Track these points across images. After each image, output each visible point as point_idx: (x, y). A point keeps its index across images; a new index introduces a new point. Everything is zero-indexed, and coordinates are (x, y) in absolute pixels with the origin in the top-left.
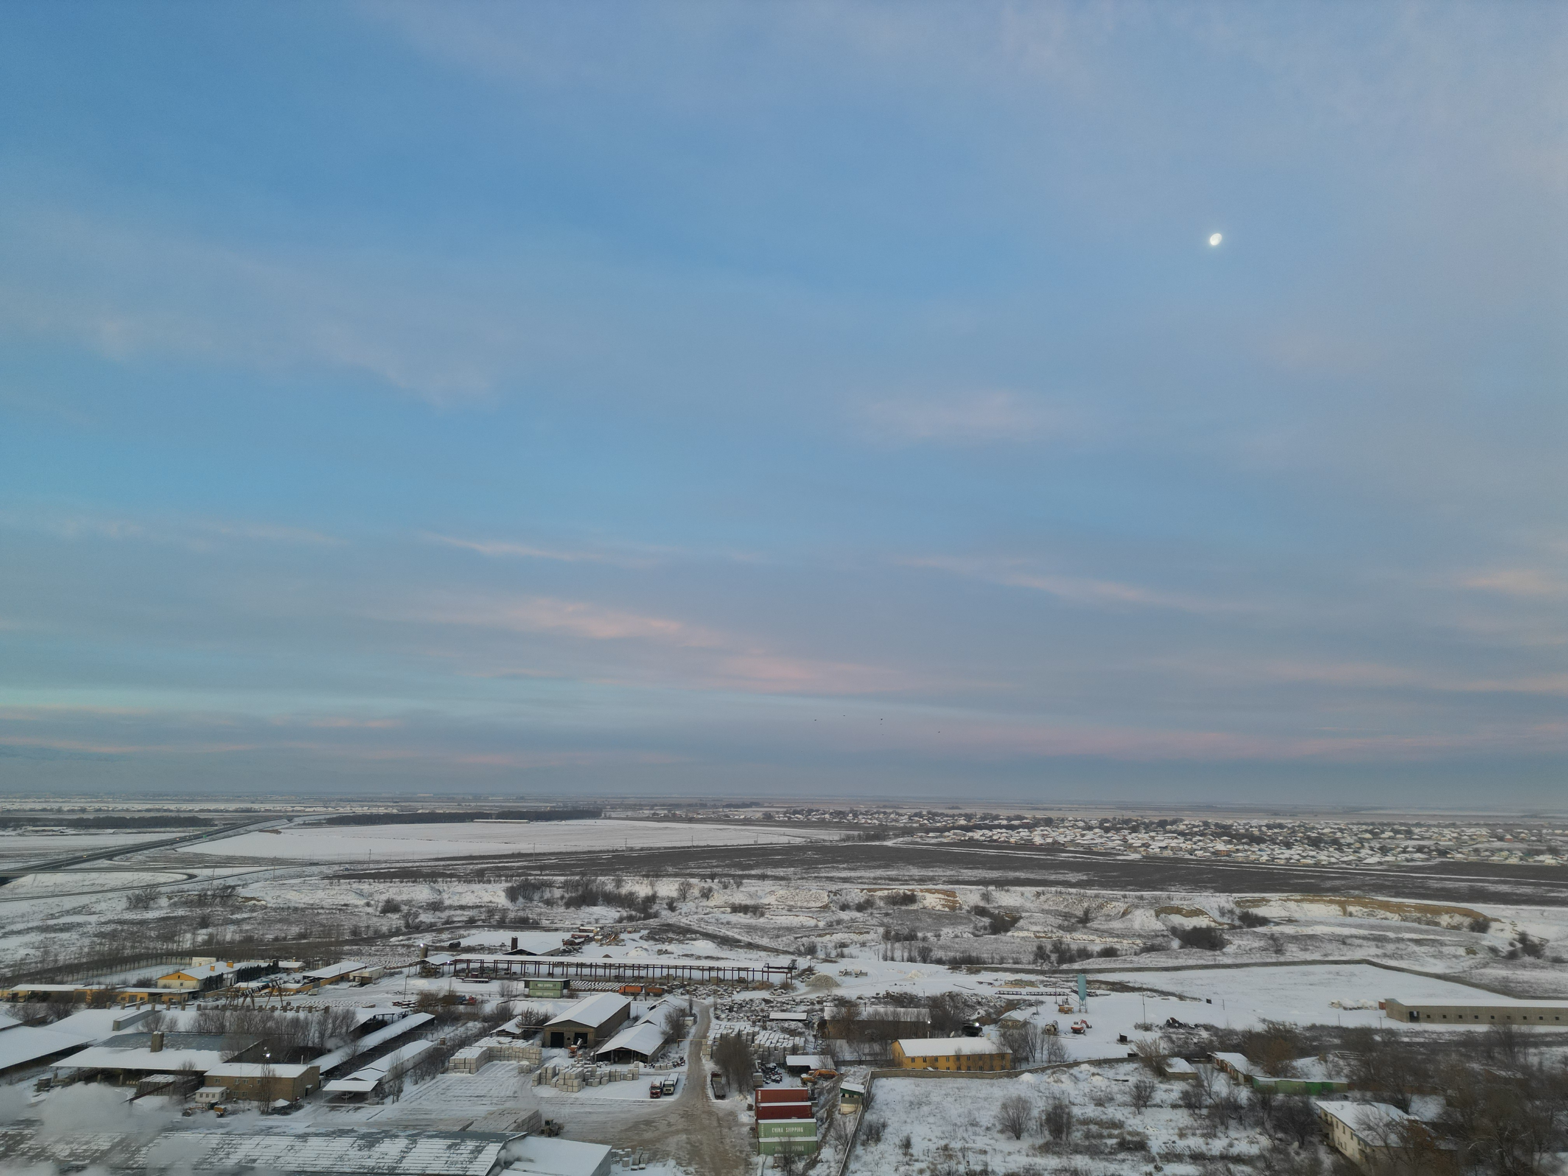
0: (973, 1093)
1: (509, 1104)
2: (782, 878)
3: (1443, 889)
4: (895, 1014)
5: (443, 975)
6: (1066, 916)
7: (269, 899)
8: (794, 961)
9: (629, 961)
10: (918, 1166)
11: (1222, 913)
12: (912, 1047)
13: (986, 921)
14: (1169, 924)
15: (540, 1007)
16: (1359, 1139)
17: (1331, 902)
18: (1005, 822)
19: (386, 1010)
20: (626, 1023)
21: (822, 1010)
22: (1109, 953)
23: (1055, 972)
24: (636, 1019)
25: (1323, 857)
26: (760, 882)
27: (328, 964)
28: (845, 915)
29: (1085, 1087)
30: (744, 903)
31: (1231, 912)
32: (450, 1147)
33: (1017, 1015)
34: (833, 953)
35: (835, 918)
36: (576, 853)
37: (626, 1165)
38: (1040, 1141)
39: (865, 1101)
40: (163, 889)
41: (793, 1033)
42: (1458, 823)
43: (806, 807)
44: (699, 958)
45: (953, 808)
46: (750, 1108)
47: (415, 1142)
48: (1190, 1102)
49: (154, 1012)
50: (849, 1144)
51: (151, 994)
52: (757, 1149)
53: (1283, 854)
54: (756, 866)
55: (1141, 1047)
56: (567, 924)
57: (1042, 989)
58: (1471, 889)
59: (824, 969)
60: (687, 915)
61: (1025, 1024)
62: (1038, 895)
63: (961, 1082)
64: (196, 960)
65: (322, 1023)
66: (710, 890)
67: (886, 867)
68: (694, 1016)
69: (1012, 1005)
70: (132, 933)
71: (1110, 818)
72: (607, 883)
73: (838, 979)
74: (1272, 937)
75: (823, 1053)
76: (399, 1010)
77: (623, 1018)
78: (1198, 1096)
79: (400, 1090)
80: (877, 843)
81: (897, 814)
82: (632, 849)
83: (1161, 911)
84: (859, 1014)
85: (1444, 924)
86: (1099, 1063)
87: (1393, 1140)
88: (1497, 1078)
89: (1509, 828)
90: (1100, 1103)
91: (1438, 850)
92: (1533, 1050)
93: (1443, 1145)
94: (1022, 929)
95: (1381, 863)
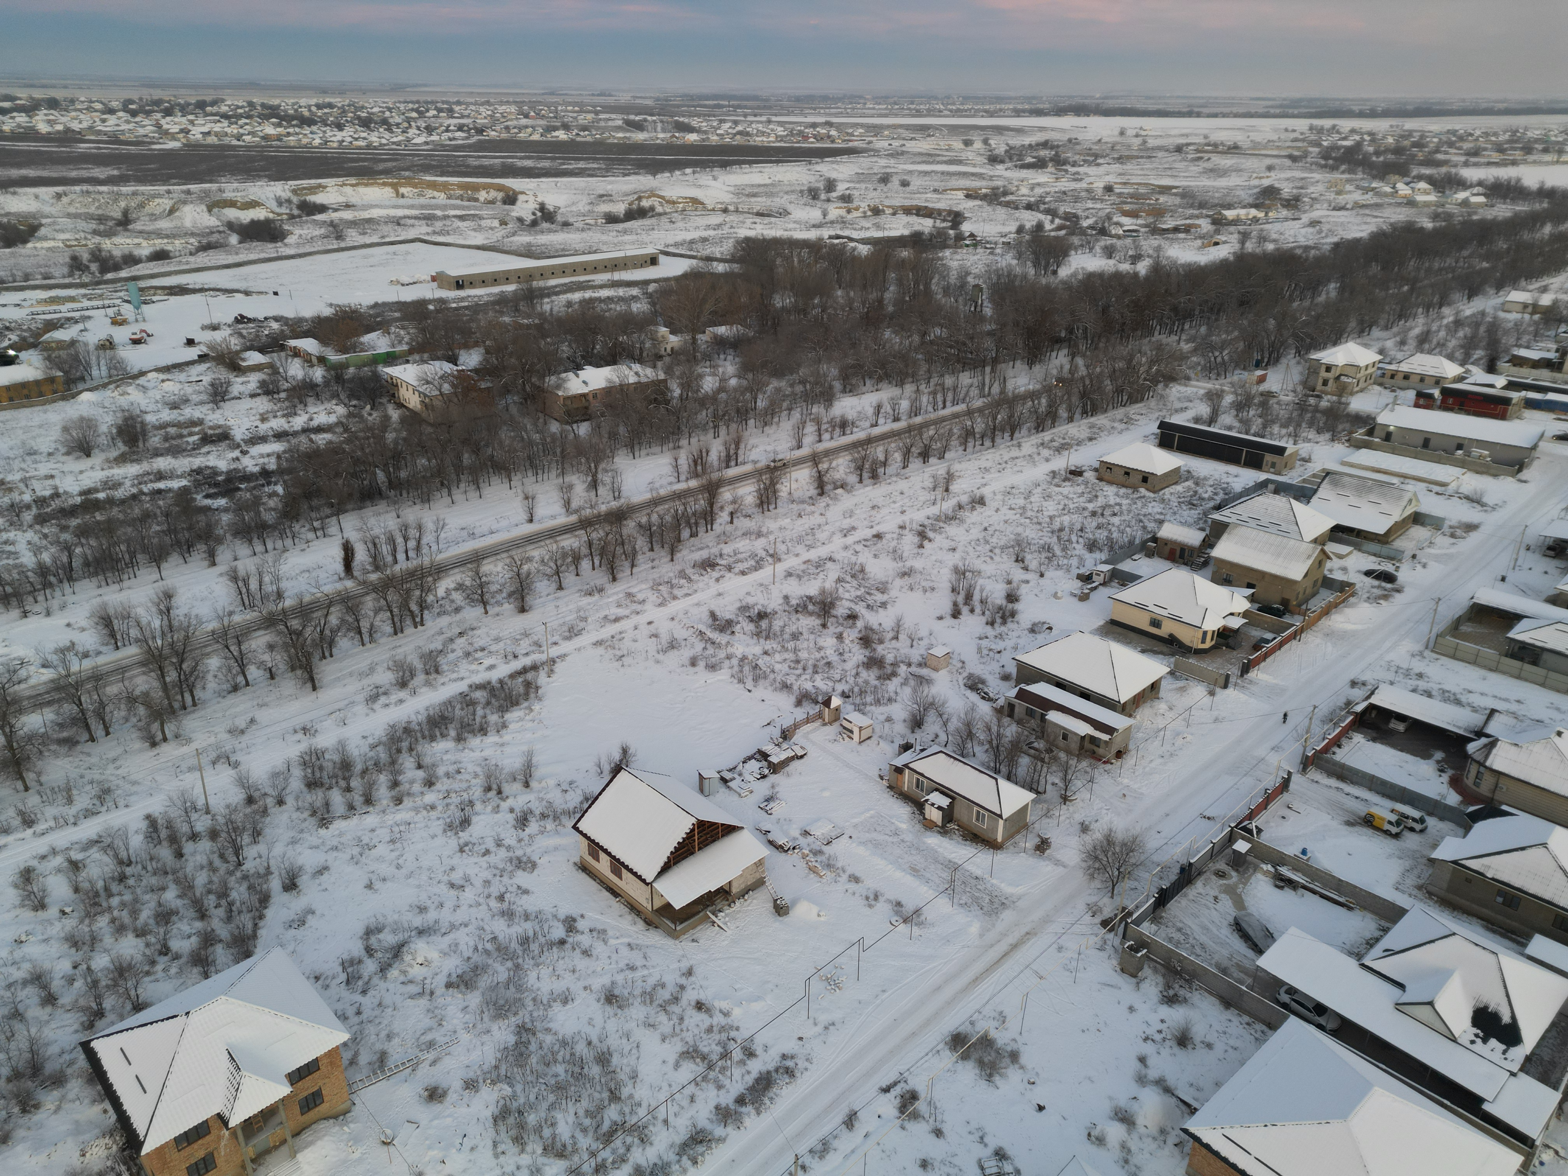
0: (23, 423)
3: (481, 167)
6: (101, 219)
11: (280, 203)
14: (224, 219)
16: (420, 393)
17: (385, 184)
22: (160, 256)
23: (98, 283)
25: (374, 138)
29: (156, 394)
31: (289, 201)
33: (61, 335)
38: (115, 454)
42: (492, 100)
48: (268, 390)
53: (335, 137)
55: (211, 347)
57: (86, 303)
58: (504, 165)
61: (73, 343)
62: (59, 196)
69: (51, 326)
71: (135, 97)
74: (332, 224)
78: (275, 383)
83: (214, 205)
85: (482, 199)
86: (167, 369)
87: (446, 388)
88: (521, 326)
89: (533, 105)
90: (174, 406)
91: (475, 128)
92: (546, 300)
93: (483, 385)
94: (45, 238)
95: (427, 143)
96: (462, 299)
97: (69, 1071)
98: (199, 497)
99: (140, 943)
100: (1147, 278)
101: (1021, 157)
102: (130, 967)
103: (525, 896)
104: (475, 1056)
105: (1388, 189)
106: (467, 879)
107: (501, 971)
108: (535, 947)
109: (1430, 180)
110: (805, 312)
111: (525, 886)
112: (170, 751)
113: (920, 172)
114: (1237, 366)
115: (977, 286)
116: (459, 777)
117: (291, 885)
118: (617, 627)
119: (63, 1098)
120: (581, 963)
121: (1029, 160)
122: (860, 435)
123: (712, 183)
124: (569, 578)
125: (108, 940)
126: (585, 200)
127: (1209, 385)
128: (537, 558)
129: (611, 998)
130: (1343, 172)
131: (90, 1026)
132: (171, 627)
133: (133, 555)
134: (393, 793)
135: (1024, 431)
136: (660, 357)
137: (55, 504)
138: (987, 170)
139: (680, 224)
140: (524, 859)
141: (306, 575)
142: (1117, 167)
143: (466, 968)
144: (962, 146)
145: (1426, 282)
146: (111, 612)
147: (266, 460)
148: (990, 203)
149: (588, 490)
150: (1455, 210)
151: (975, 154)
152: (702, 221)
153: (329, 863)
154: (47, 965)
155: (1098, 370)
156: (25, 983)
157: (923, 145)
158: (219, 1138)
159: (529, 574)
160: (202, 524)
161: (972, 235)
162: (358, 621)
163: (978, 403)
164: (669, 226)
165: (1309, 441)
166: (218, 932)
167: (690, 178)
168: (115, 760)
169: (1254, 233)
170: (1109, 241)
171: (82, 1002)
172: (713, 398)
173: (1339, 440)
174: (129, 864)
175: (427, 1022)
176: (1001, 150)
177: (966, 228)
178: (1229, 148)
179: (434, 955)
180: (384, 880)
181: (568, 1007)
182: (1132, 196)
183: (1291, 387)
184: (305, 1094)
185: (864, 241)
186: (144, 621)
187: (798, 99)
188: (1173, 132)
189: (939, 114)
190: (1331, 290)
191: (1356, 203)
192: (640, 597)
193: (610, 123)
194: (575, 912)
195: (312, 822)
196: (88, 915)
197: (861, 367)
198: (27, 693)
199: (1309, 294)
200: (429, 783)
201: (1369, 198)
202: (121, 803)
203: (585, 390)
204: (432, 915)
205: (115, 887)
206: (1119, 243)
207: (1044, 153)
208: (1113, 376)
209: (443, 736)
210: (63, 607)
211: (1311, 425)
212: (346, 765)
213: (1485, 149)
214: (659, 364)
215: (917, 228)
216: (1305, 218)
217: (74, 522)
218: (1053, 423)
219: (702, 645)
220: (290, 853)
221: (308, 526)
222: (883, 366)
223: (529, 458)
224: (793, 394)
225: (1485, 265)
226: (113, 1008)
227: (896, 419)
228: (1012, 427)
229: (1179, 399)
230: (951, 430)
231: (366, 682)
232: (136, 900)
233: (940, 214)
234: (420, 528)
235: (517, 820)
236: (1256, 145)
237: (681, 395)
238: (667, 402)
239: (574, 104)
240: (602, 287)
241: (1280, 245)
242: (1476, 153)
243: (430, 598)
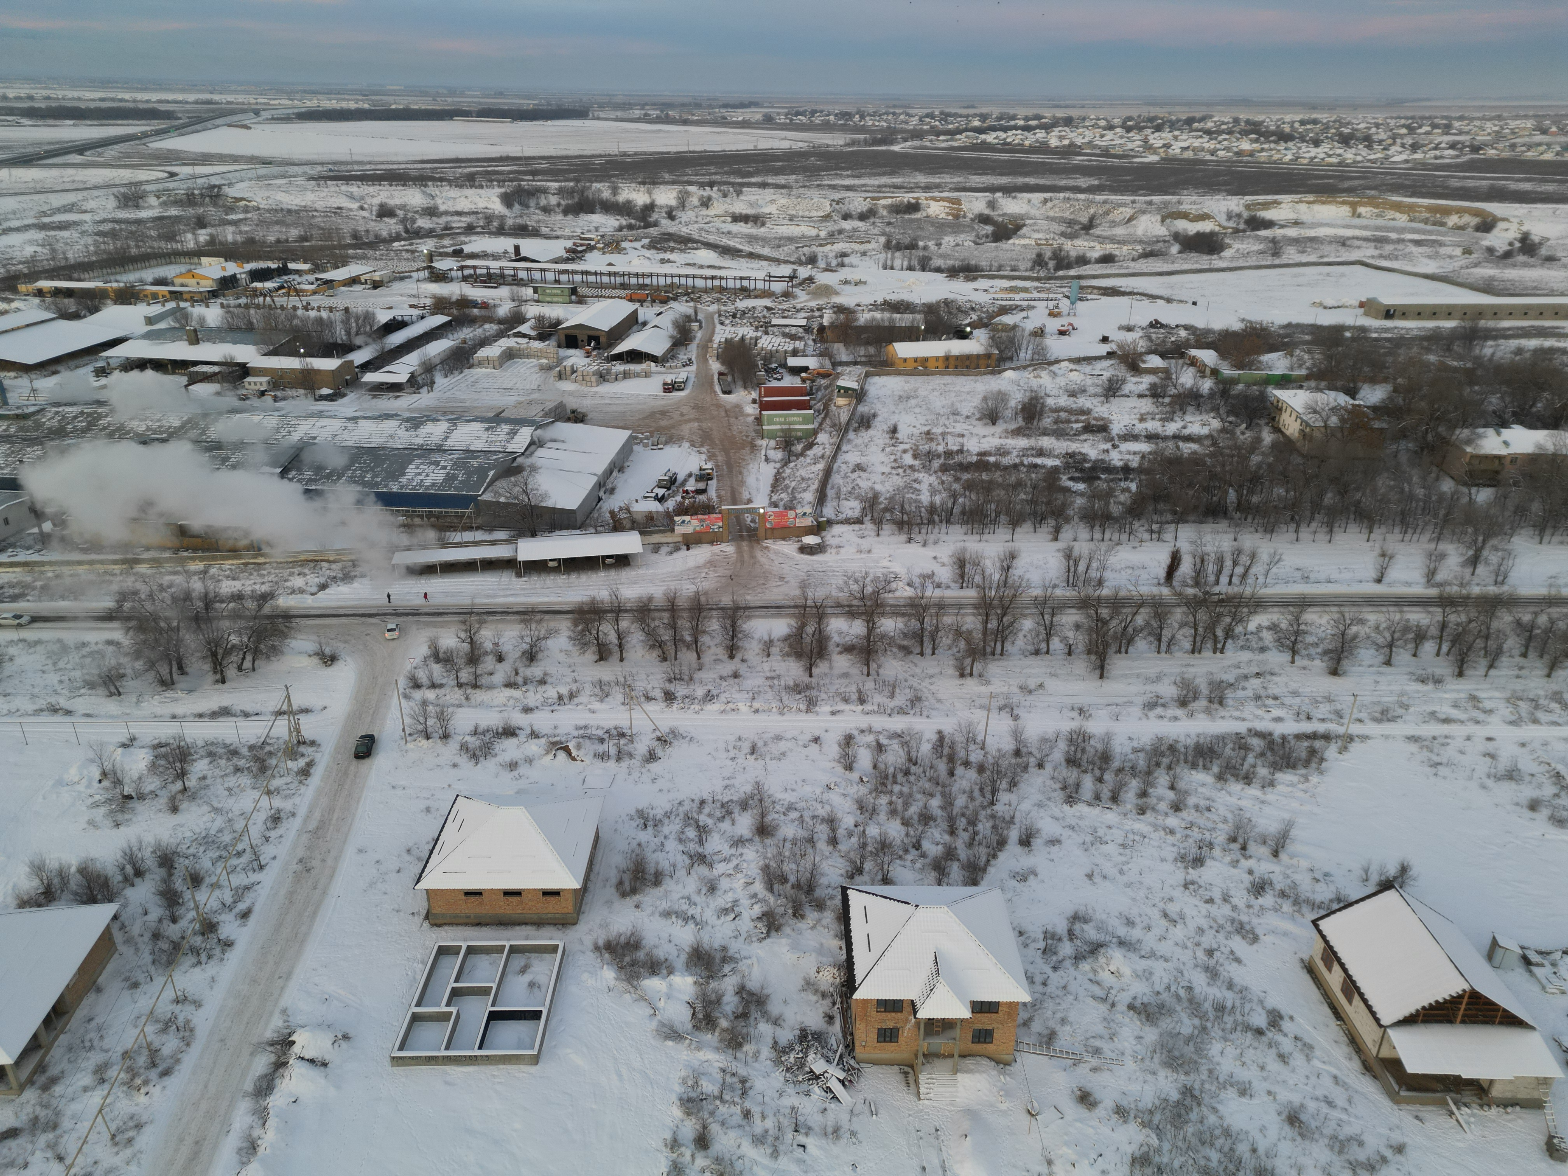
0: (958, 388)
1: (535, 396)
2: (783, 187)
3: (1462, 188)
4: (891, 320)
5: (452, 280)
6: (1070, 223)
7: (259, 200)
8: (795, 271)
9: (633, 270)
10: (902, 447)
11: (1229, 217)
12: (904, 350)
13: (989, 229)
14: (1173, 229)
15: (553, 311)
16: (1303, 421)
17: (1343, 203)
18: (1021, 123)
19: (403, 311)
20: (635, 328)
21: (821, 317)
22: (1107, 259)
23: (1050, 278)
24: (645, 324)
25: (1349, 155)
26: (760, 191)
27: (337, 267)
28: (847, 225)
29: (1061, 381)
30: (744, 212)
31: (1239, 216)
32: (487, 429)
33: (1008, 319)
34: (834, 263)
35: (837, 227)
36: (567, 157)
37: (646, 445)
38: (1013, 426)
39: (859, 395)
40: (148, 188)
41: (793, 337)
42: (1505, 114)
43: (809, 107)
44: (701, 267)
45: (968, 107)
46: (754, 401)
47: (455, 425)
48: (1155, 393)
49: (179, 309)
50: (842, 431)
51: (171, 292)
52: (762, 435)
53: (1309, 152)
54: (756, 173)
55: (1120, 346)
56: (567, 232)
57: (1036, 295)
58: (1492, 188)
59: (823, 278)
60: (687, 224)
61: (1015, 327)
62: (1046, 201)
63: (948, 379)
64: (204, 260)
65: (346, 322)
66: (709, 198)
67: (892, 173)
68: (699, 321)
69: (1004, 310)
70: (132, 232)
71: (1135, 115)
72: (602, 189)
73: (838, 288)
74: (1274, 241)
75: (821, 355)
76: (416, 312)
77: (631, 323)
78: (1164, 387)
79: (433, 383)
80: (884, 148)
81: (907, 114)
82: (625, 154)
83: (1169, 216)
84: (856, 320)
85: (1450, 224)
86: (1078, 361)
87: (1334, 421)
88: (1447, 368)
89: (1558, 119)
90: (1073, 394)
91: (1472, 146)
92: (1490, 343)
93: (1377, 425)
94: (1024, 237)
95: (1407, 161)
96: (1387, 330)
97: (828, 903)
98: (1064, 478)
99: (903, 830)
102: (890, 846)
103: (1235, 965)
104: (1135, 1088)
106: (1182, 916)
107: (1187, 1025)
108: (1229, 1020)
111: (1239, 953)
112: (971, 685)
116: (1207, 814)
117: (1026, 842)
118: (1445, 729)
119: (819, 921)
120: (1274, 1066)
124: (1403, 656)
125: (882, 817)
128: (1372, 623)
129: (1293, 1119)
131: (851, 877)
132: (1006, 582)
133: (998, 514)
134: (1140, 802)
137: (958, 458)
140: (1248, 927)
141: (1130, 571)
143: (1152, 1001)
146: (967, 557)
147: (1131, 457)
149: (1464, 565)
153: (1063, 839)
154: (840, 815)
156: (823, 820)
158: (907, 1021)
159: (1355, 637)
160: (1059, 502)
162: (1161, 628)
166: (959, 852)
168: (931, 677)
171: (852, 855)
174: (915, 764)
175: (1100, 1028)
179: (1127, 971)
180: (1105, 877)
181: (1244, 1100)
184: (980, 1027)
186: (988, 572)
192: (1488, 705)
194: (1285, 1010)
195: (1059, 795)
196: (876, 789)
198: (891, 602)
200: (1177, 807)
202: (925, 713)
203: (1503, 452)
204: (1136, 933)
205: (900, 778)
209: (1205, 768)
210: (936, 542)
212: (1105, 757)
217: (966, 476)
219: (1554, 790)
220: (1034, 814)
221: (1146, 527)
223: (1403, 513)
226: (869, 872)
231: (1149, 688)
232: (910, 795)
234: (1253, 556)
235: (1253, 884)
243: (1239, 629)
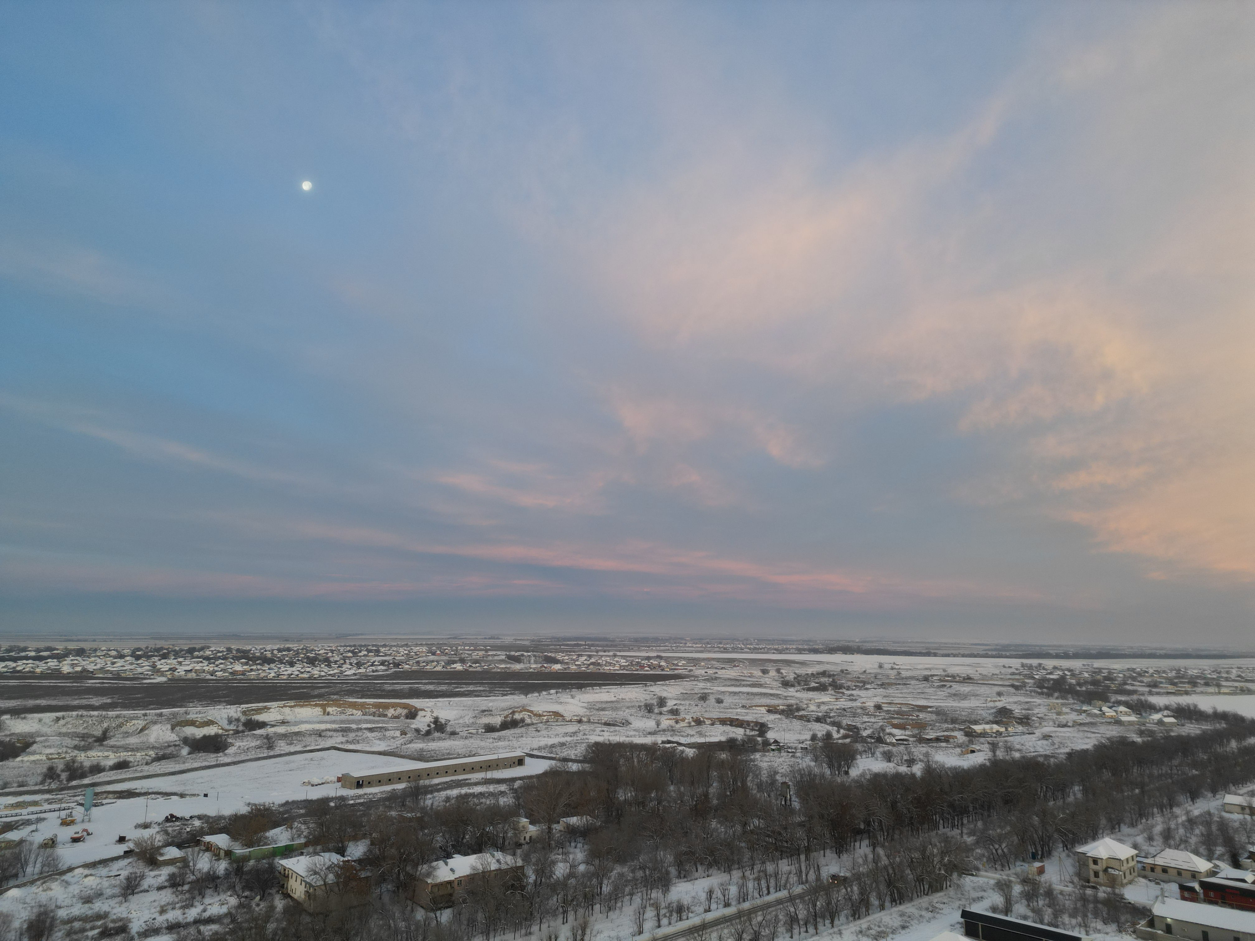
6: (84, 737)
11: (230, 721)
14: (182, 735)
16: (306, 883)
17: (316, 705)
18: (32, 654)
22: (122, 765)
23: (62, 789)
25: (316, 672)
29: (75, 889)
31: (238, 720)
33: (13, 836)
42: (409, 644)
48: (174, 883)
53: (286, 671)
55: (138, 843)
57: (46, 807)
58: (410, 689)
61: (21, 842)
62: (58, 719)
69: (9, 827)
71: (143, 647)
74: (267, 737)
78: (183, 875)
83: (178, 724)
85: (390, 715)
86: (93, 865)
87: (331, 878)
88: (405, 819)
89: (439, 646)
90: (88, 900)
91: (394, 663)
92: (429, 796)
93: (363, 875)
94: (34, 753)
95: (355, 674)
96: (359, 797)
100: (923, 778)
101: (806, 682)
105: (1096, 711)
109: (1127, 704)
110: (643, 804)
113: (731, 693)
114: (1016, 858)
115: (784, 783)
121: (813, 685)
122: (695, 920)
123: (571, 700)
126: (471, 714)
127: (997, 876)
130: (1057, 698)
135: (843, 918)
136: (519, 845)
138: (781, 692)
139: (544, 732)
142: (881, 691)
144: (760, 674)
145: (1152, 786)
148: (787, 717)
150: (1155, 728)
151: (771, 679)
152: (561, 730)
155: (898, 859)
157: (731, 673)
161: (776, 742)
163: (798, 889)
164: (535, 734)
165: (1099, 931)
167: (554, 697)
169: (1001, 744)
170: (887, 748)
172: (563, 884)
173: (1126, 931)
176: (791, 677)
177: (771, 735)
178: (964, 679)
182: (898, 713)
183: (1068, 878)
185: (690, 746)
187: (636, 640)
188: (919, 667)
189: (741, 650)
190: (1076, 792)
191: (1074, 722)
193: (496, 658)
197: (693, 853)
199: (1059, 795)
201: (1083, 718)
203: (452, 877)
206: (894, 749)
207: (823, 680)
208: (911, 864)
211: (1096, 915)
213: (1161, 683)
214: (519, 852)
215: (732, 735)
216: (1038, 733)
218: (867, 911)
222: (712, 853)
224: (635, 879)
225: (1195, 772)
227: (727, 905)
228: (831, 914)
229: (974, 888)
230: (776, 916)
233: (749, 725)
236: (984, 677)
237: (536, 881)
238: (523, 888)
239: (470, 645)
240: (476, 784)
241: (1024, 754)
242: (1155, 685)
